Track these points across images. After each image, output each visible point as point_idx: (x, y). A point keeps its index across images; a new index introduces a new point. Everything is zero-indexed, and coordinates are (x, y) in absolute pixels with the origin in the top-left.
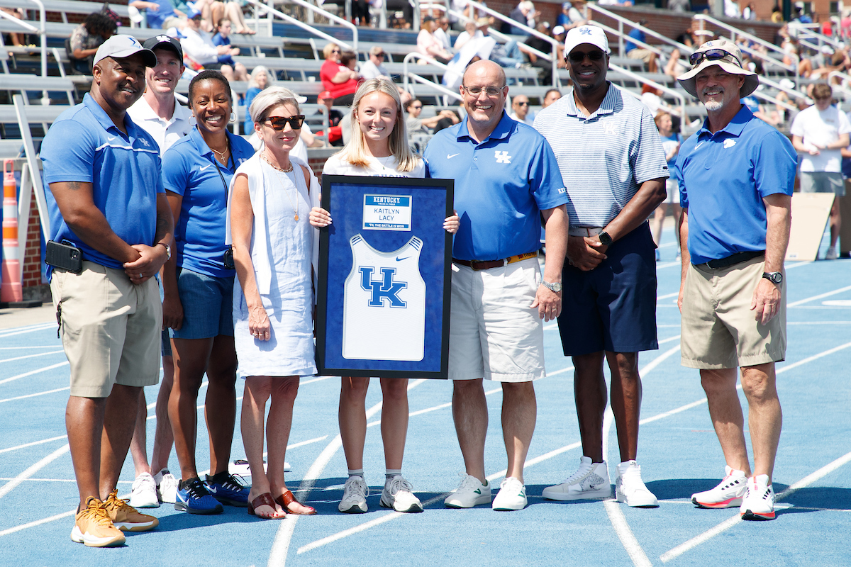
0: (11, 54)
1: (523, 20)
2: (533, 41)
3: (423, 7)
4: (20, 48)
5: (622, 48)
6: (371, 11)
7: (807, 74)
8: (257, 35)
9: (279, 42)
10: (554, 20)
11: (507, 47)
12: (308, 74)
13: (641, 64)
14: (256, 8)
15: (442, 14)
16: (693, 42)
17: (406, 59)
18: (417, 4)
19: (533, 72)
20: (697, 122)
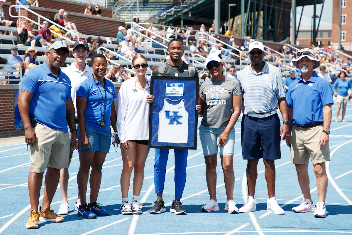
3: (200, 39)
9: (154, 49)
10: (242, 44)
12: (162, 60)
14: (147, 38)
19: (234, 61)
20: (284, 77)
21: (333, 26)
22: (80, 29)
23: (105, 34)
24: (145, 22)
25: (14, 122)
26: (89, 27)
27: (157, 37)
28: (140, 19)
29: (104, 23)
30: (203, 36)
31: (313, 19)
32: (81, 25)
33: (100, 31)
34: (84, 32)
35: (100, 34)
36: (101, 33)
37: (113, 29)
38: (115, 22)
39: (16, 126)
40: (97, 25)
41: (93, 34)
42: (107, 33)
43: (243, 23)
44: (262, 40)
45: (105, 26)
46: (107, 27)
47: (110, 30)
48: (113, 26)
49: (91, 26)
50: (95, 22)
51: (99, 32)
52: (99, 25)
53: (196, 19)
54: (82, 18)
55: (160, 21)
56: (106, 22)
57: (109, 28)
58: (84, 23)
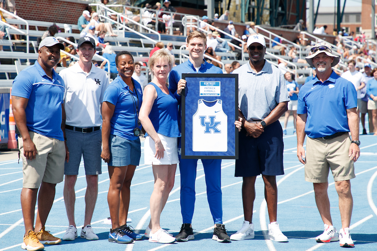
0: (14, 43)
1: (229, 32)
3: (188, 26)
4: (17, 41)
5: (271, 45)
6: (166, 28)
7: (347, 57)
8: (118, 37)
9: (127, 40)
11: (223, 43)
12: (140, 53)
13: (278, 52)
14: (118, 25)
15: (196, 29)
16: (300, 43)
17: (181, 48)
18: (186, 25)
19: (234, 54)
20: (302, 76)
21: (363, 7)
22: (28, 14)
23: (62, 20)
26: (41, 11)
27: (131, 23)
29: (60, 5)
30: (193, 22)
32: (29, 9)
33: (56, 16)
34: (34, 17)
35: (55, 20)
36: (57, 18)
37: (72, 12)
38: (76, 3)
40: (50, 8)
41: (46, 20)
42: (64, 19)
43: (243, 4)
44: (268, 26)
45: (62, 9)
46: (64, 11)
47: (69, 14)
48: (72, 10)
49: (43, 9)
50: (49, 4)
51: (54, 17)
52: (53, 7)
56: (63, 4)
57: (68, 12)
58: (34, 6)
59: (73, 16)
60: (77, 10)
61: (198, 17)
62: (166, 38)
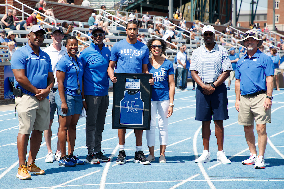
2: (185, 33)
4: (50, 32)
9: (118, 32)
10: (191, 27)
11: (178, 34)
14: (112, 23)
15: (161, 25)
18: (155, 22)
19: (185, 41)
21: (268, 11)
22: (57, 16)
23: (77, 19)
24: (110, 9)
25: (4, 93)
26: (64, 14)
27: (121, 21)
28: (106, 7)
29: (77, 10)
30: (159, 20)
31: (251, 5)
32: (57, 12)
33: (74, 17)
34: (60, 18)
35: (74, 19)
36: (74, 18)
37: (84, 15)
38: (86, 9)
39: (5, 96)
40: (71, 12)
41: (68, 20)
42: (79, 19)
43: (192, 9)
44: (208, 23)
45: (77, 13)
46: (79, 14)
47: (82, 16)
48: (84, 13)
49: (66, 12)
50: (70, 10)
51: (73, 17)
52: (72, 11)
53: (153, 6)
54: (59, 6)
55: (123, 8)
56: (78, 10)
57: (81, 14)
58: (60, 10)
59: (85, 17)
60: (87, 13)
61: (163, 17)
62: (143, 30)
